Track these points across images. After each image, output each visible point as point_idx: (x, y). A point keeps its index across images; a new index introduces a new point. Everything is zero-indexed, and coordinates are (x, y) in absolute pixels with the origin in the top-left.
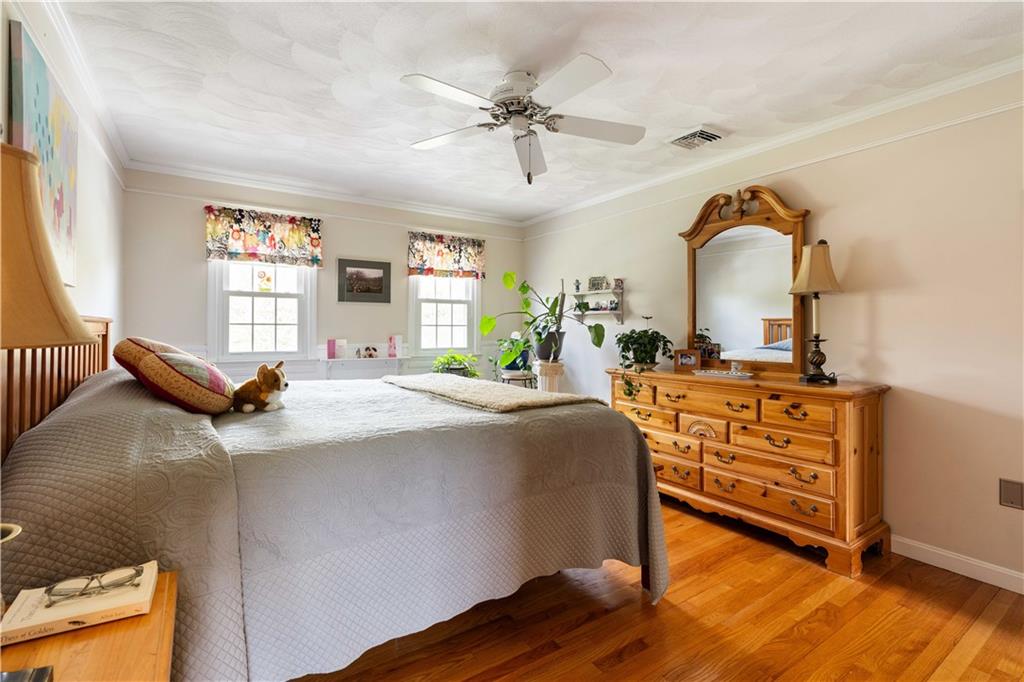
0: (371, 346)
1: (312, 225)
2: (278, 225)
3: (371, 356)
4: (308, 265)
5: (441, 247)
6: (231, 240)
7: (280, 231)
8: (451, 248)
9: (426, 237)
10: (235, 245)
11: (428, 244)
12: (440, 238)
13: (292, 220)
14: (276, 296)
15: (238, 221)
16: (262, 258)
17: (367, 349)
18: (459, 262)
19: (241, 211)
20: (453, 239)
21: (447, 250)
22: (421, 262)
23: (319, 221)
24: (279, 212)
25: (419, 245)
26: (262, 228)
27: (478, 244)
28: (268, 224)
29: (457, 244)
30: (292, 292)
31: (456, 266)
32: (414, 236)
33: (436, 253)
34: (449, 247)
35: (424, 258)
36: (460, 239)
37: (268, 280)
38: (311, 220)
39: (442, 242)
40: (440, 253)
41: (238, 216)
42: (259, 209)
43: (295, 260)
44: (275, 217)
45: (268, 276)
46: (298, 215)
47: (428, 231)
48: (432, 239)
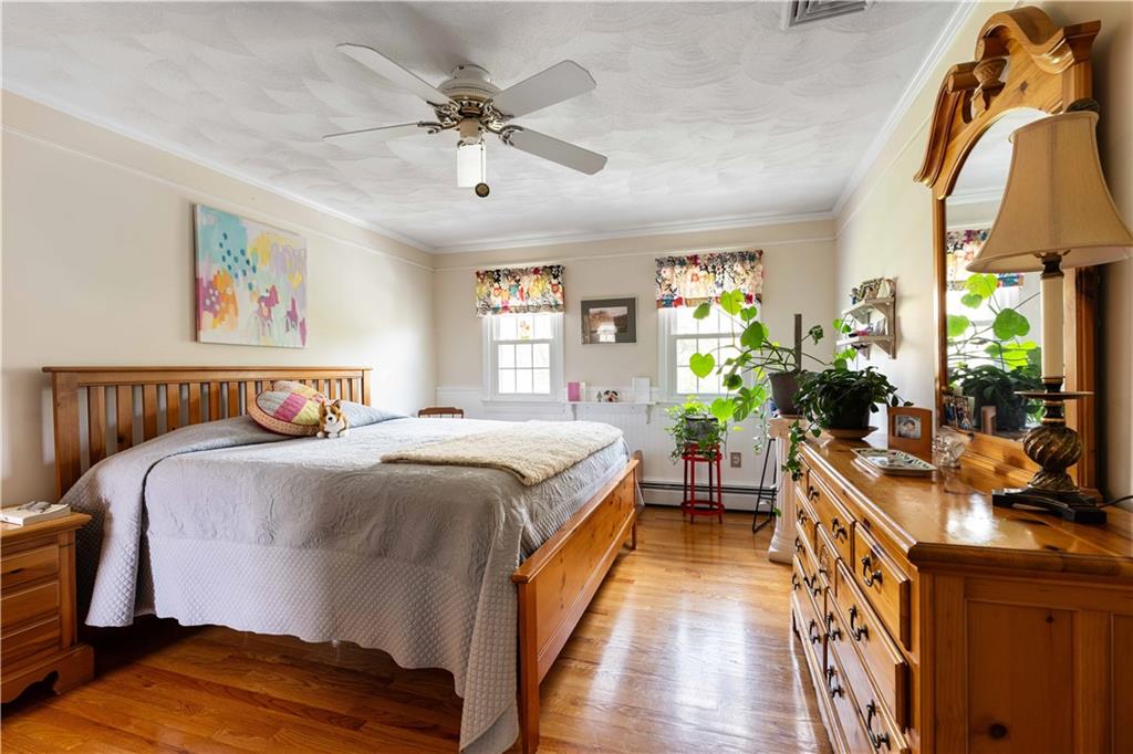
0: (611, 389)
1: (554, 272)
2: (525, 277)
3: (610, 400)
4: (552, 311)
5: (696, 270)
6: (492, 297)
7: (527, 282)
8: (710, 268)
9: (673, 262)
10: (497, 301)
11: (678, 269)
12: (694, 260)
13: (536, 271)
14: (533, 342)
15: (497, 280)
16: (513, 309)
17: (607, 393)
18: (722, 285)
19: (498, 271)
20: (711, 258)
21: (705, 272)
22: (668, 292)
23: (559, 267)
24: (523, 266)
25: (666, 272)
26: (513, 283)
27: (749, 257)
28: (518, 278)
29: (716, 263)
30: (546, 337)
31: (719, 291)
32: (661, 263)
33: (689, 277)
34: (706, 268)
35: (673, 287)
36: (720, 256)
37: (527, 328)
38: (551, 267)
39: (696, 264)
40: (695, 278)
41: (496, 276)
42: (510, 267)
43: (537, 308)
44: (521, 270)
45: (527, 324)
46: (540, 264)
47: (676, 254)
48: (682, 263)
